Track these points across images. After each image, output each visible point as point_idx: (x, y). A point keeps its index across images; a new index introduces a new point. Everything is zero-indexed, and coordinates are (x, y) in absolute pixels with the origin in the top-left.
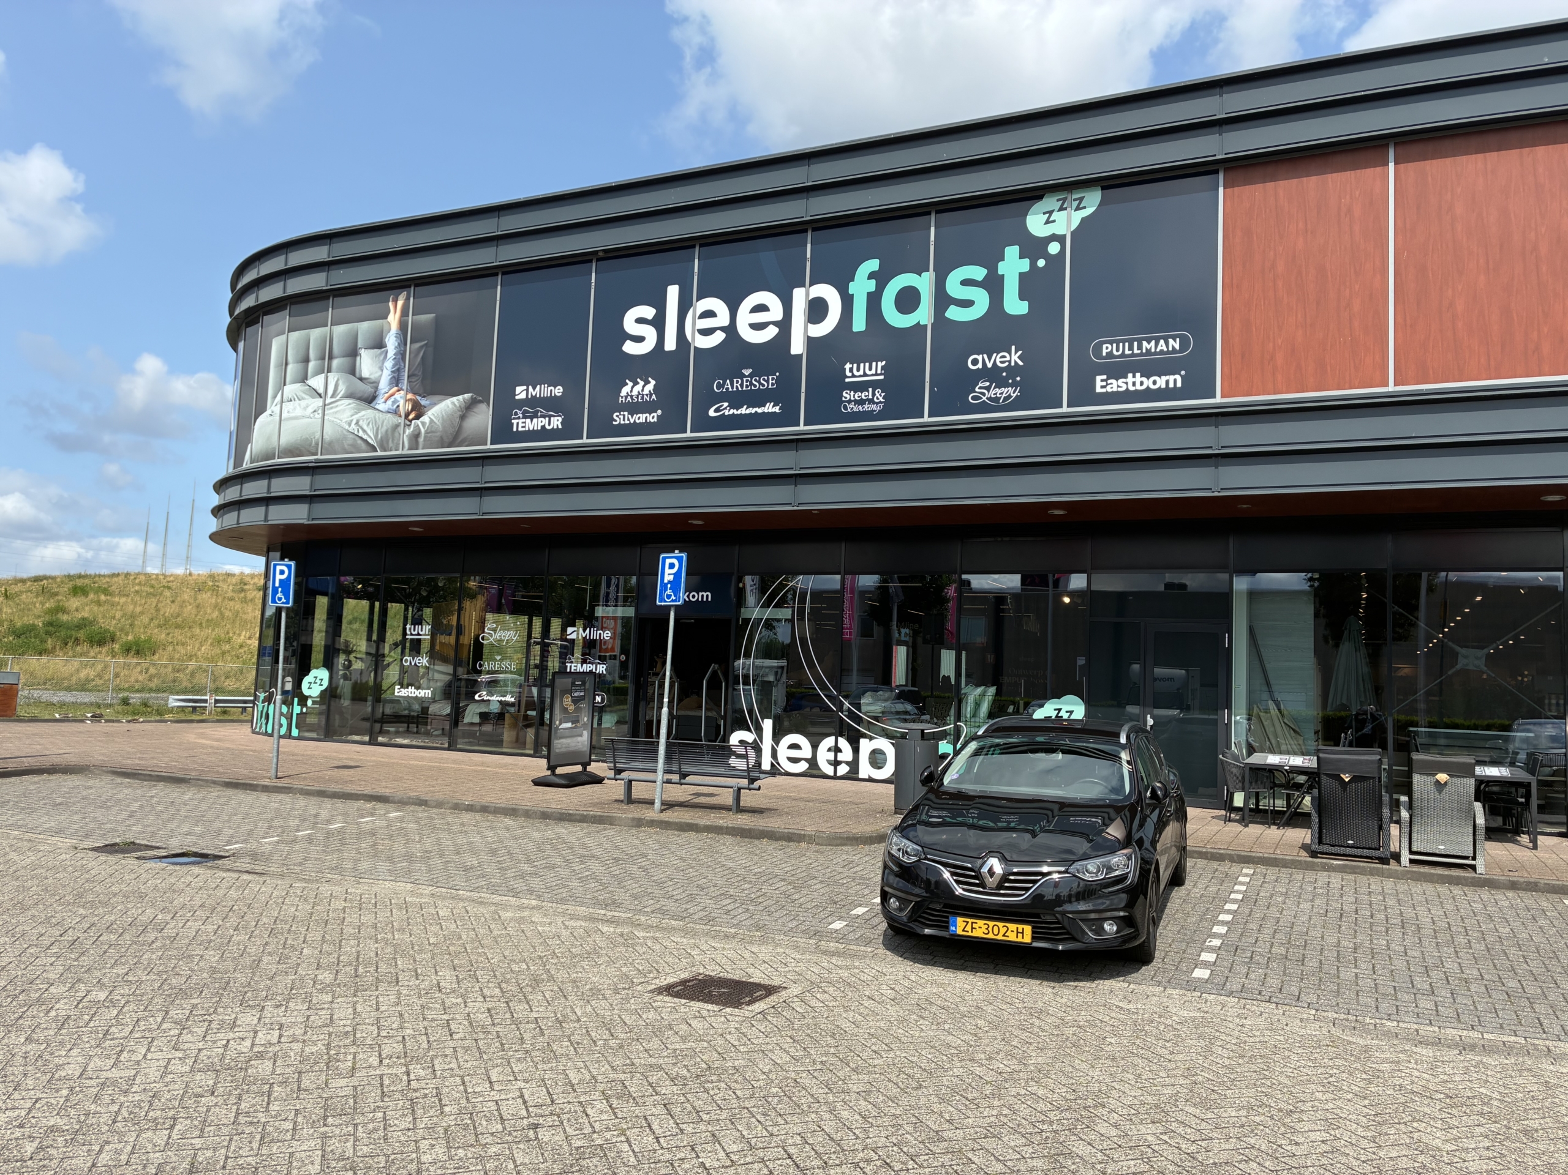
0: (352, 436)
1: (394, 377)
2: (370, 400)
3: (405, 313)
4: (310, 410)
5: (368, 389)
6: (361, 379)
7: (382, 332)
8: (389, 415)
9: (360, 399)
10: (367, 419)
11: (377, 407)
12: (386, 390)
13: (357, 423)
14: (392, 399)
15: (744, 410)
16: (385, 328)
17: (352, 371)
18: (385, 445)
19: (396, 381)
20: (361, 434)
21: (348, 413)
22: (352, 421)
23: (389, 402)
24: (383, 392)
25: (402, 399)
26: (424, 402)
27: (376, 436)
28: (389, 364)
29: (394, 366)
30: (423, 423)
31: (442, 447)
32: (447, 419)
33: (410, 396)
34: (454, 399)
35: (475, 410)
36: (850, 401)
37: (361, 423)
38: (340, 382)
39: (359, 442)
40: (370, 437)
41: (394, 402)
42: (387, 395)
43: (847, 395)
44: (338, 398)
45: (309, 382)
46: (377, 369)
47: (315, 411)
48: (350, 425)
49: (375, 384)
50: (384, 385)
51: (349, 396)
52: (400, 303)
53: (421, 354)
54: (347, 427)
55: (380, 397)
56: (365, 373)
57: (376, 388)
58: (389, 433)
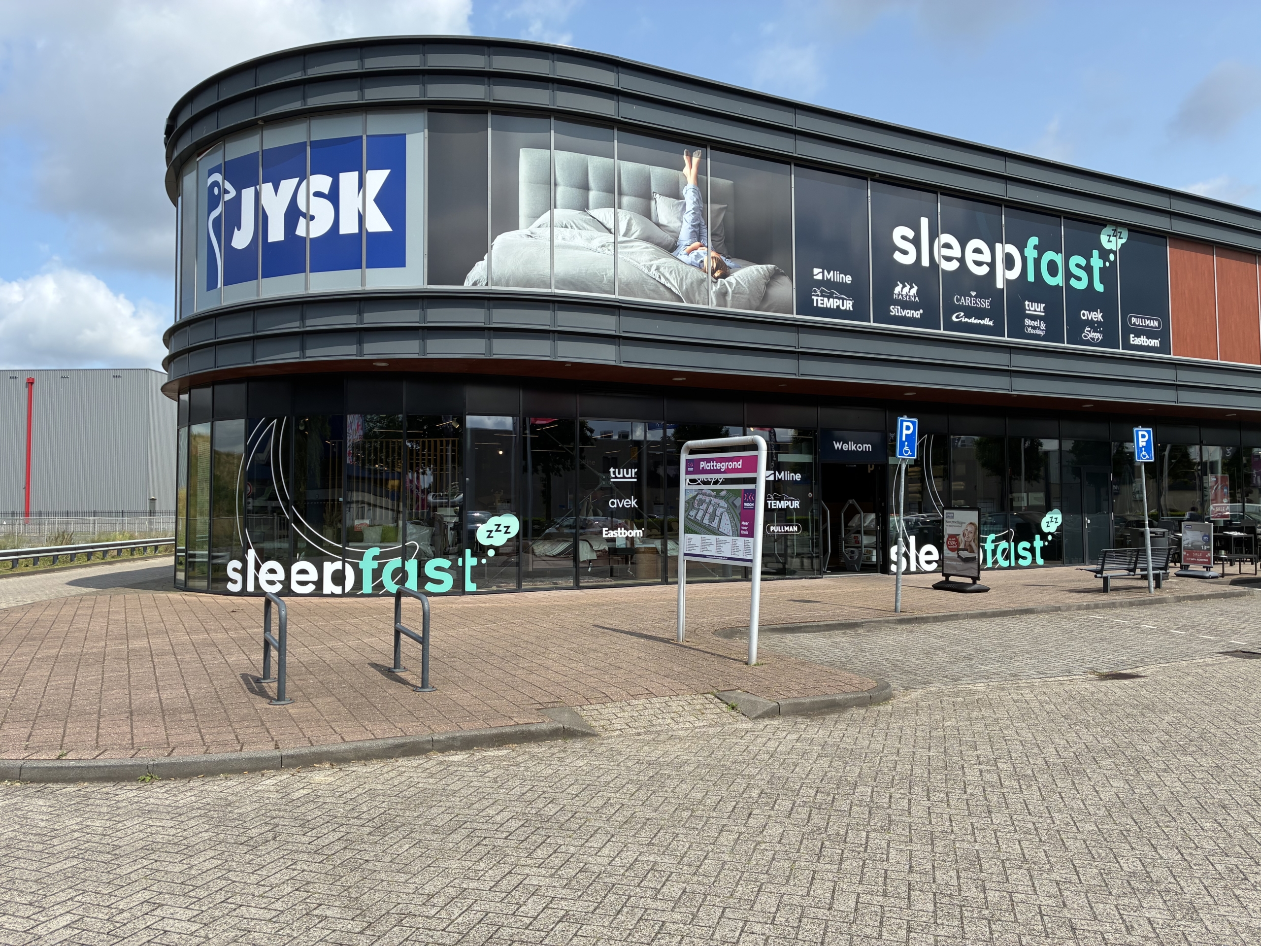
0: (652, 281)
1: (694, 231)
2: (671, 248)
3: (701, 170)
4: (596, 244)
5: (668, 238)
6: (658, 225)
7: (678, 182)
8: (693, 268)
9: (658, 244)
10: (669, 268)
11: (678, 257)
12: (688, 242)
13: (658, 269)
14: (695, 252)
15: (973, 320)
16: (681, 181)
17: (647, 213)
18: (691, 296)
19: (697, 234)
20: (663, 281)
21: (647, 257)
22: (651, 266)
23: (693, 255)
24: (685, 243)
25: (707, 255)
26: (728, 263)
27: (681, 286)
28: (688, 217)
29: (694, 220)
30: (730, 284)
31: (751, 309)
32: (753, 284)
33: (713, 254)
34: (759, 267)
35: (778, 281)
36: (1029, 326)
37: (662, 269)
38: (634, 222)
39: (662, 289)
40: (673, 286)
41: (697, 256)
42: (689, 248)
43: (1028, 322)
44: (633, 238)
45: (590, 212)
46: (675, 219)
47: (603, 246)
48: (649, 270)
49: (676, 234)
50: (685, 235)
51: (647, 239)
52: (695, 160)
53: (722, 216)
54: (646, 271)
55: (682, 248)
56: (663, 220)
57: (677, 238)
58: (695, 285)
